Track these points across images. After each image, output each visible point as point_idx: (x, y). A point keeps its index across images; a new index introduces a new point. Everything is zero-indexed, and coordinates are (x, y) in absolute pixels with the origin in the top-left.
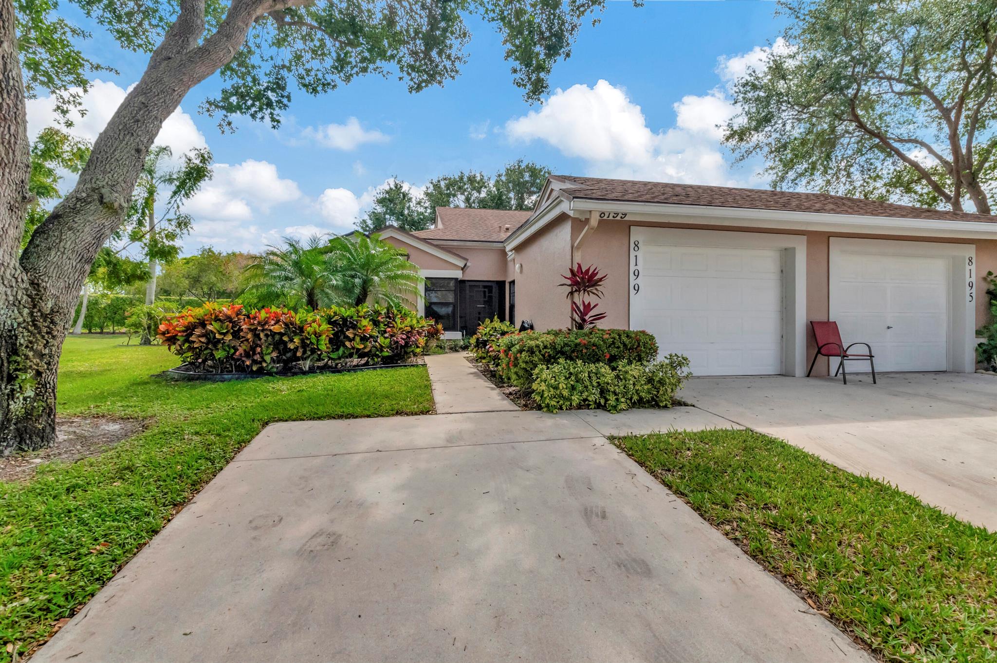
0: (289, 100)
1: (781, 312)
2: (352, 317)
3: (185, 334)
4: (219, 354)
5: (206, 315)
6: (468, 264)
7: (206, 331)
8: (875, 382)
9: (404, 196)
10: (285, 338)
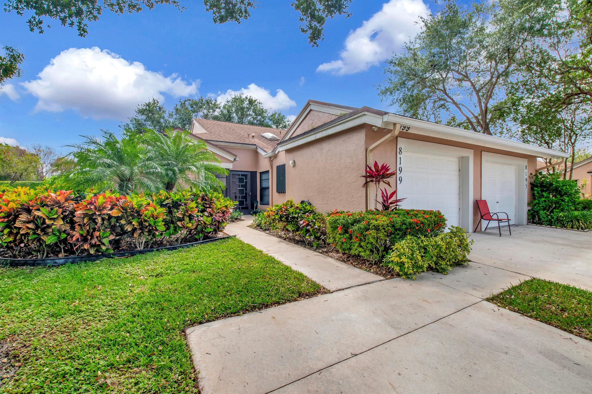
0: (99, 13)
1: (459, 194)
2: (181, 201)
3: (6, 220)
4: (49, 240)
5: (31, 201)
6: (237, 159)
7: (34, 217)
8: (511, 235)
9: (160, 109)
10: (123, 222)
